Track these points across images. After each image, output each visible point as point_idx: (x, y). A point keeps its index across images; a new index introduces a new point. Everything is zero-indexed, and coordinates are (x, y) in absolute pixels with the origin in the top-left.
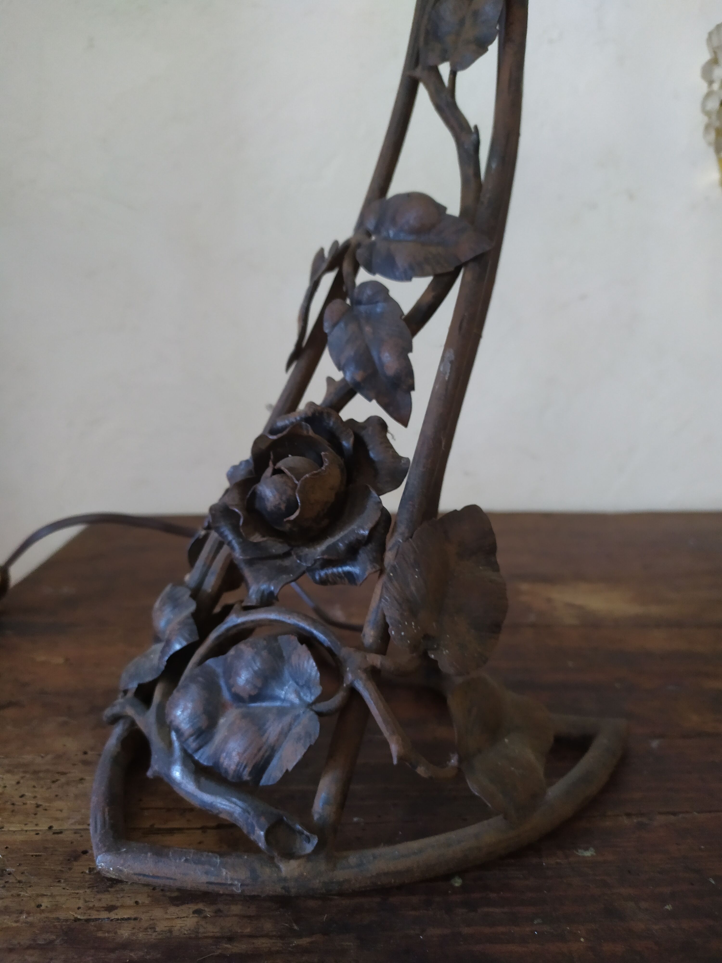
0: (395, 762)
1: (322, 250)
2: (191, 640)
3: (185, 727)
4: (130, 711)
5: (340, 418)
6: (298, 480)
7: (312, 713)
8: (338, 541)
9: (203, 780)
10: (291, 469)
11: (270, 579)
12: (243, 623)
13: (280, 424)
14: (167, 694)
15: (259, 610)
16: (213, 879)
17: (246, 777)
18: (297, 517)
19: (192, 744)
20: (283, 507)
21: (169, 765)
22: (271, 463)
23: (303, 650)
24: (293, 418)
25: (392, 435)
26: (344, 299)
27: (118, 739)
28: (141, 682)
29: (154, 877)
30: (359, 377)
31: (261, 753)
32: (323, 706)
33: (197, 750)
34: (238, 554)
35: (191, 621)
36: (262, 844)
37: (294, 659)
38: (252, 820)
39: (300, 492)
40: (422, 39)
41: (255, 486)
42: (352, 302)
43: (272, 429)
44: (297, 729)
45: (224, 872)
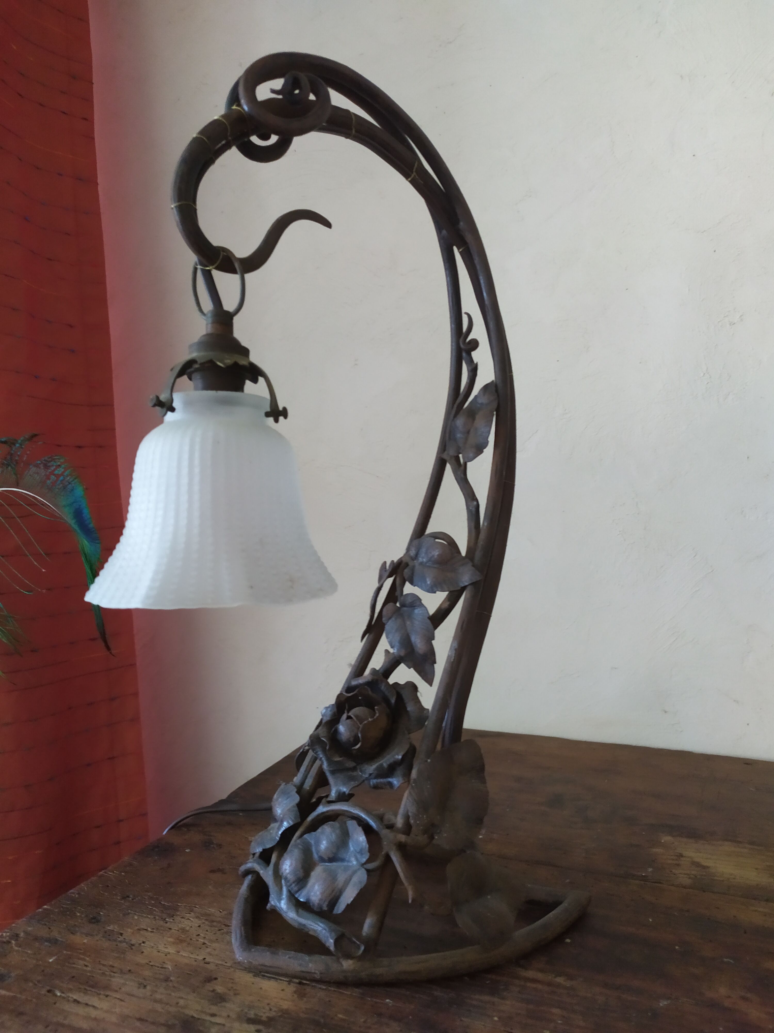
0: (410, 901)
1: (385, 563)
2: (296, 822)
3: (291, 877)
4: (257, 867)
5: (388, 683)
6: (361, 724)
7: (363, 869)
8: (383, 762)
9: (300, 910)
10: (357, 716)
11: (344, 784)
12: (327, 812)
13: (354, 683)
14: (280, 857)
15: (336, 804)
16: (303, 969)
17: (325, 908)
18: (359, 748)
19: (294, 888)
20: (352, 739)
21: (280, 900)
22: (346, 711)
23: (360, 830)
24: (361, 681)
25: (420, 693)
26: (396, 603)
27: (248, 886)
28: (264, 848)
29: (270, 967)
30: (402, 653)
31: (334, 893)
32: (370, 866)
33: (297, 892)
34: (325, 766)
35: (296, 809)
36: (332, 948)
37: (355, 836)
38: (328, 934)
39: (361, 732)
40: (447, 435)
41: (336, 726)
42: (400, 604)
43: (349, 688)
44: (355, 879)
45: (310, 965)
